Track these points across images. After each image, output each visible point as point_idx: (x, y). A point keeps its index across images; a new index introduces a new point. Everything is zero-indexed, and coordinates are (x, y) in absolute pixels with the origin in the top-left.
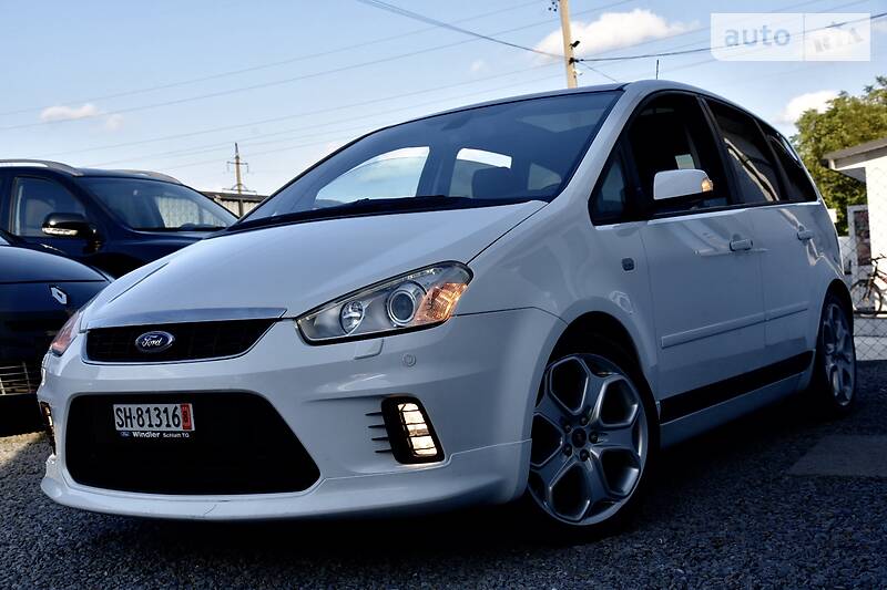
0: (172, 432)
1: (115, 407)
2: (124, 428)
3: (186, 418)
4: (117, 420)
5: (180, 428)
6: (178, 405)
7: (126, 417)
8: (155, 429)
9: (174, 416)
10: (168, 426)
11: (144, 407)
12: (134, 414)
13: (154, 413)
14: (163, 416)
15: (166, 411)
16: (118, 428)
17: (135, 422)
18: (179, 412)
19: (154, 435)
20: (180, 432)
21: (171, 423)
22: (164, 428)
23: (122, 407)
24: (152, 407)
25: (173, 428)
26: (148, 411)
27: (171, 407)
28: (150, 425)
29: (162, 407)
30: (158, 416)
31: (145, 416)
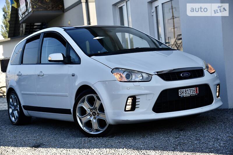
0: (193, 94)
1: (179, 90)
2: (181, 95)
3: (197, 91)
4: (179, 93)
5: (195, 93)
6: (195, 88)
7: (182, 92)
8: (189, 94)
9: (194, 90)
10: (192, 93)
11: (187, 89)
12: (184, 91)
13: (189, 91)
14: (191, 91)
15: (192, 90)
16: (180, 95)
17: (184, 93)
18: (195, 90)
19: (189, 96)
20: (195, 94)
21: (193, 92)
22: (191, 94)
23: (181, 90)
24: (189, 89)
25: (194, 93)
26: (188, 90)
27: (193, 89)
28: (188, 93)
29: (191, 89)
30: (190, 91)
31: (187, 92)
